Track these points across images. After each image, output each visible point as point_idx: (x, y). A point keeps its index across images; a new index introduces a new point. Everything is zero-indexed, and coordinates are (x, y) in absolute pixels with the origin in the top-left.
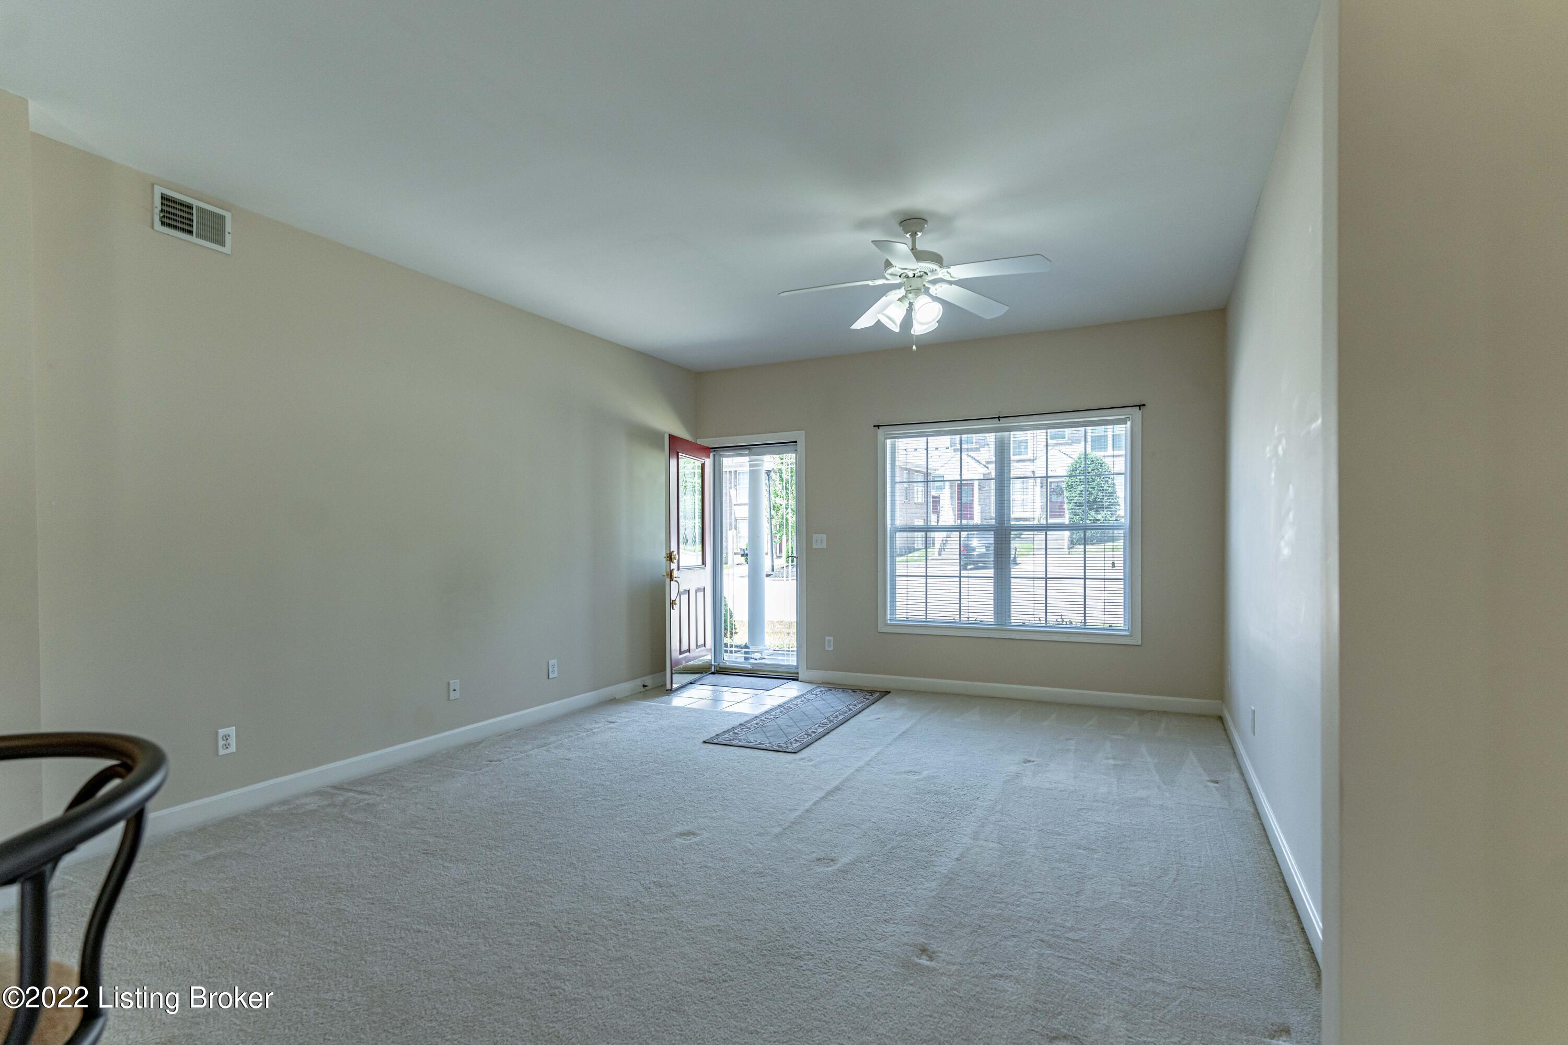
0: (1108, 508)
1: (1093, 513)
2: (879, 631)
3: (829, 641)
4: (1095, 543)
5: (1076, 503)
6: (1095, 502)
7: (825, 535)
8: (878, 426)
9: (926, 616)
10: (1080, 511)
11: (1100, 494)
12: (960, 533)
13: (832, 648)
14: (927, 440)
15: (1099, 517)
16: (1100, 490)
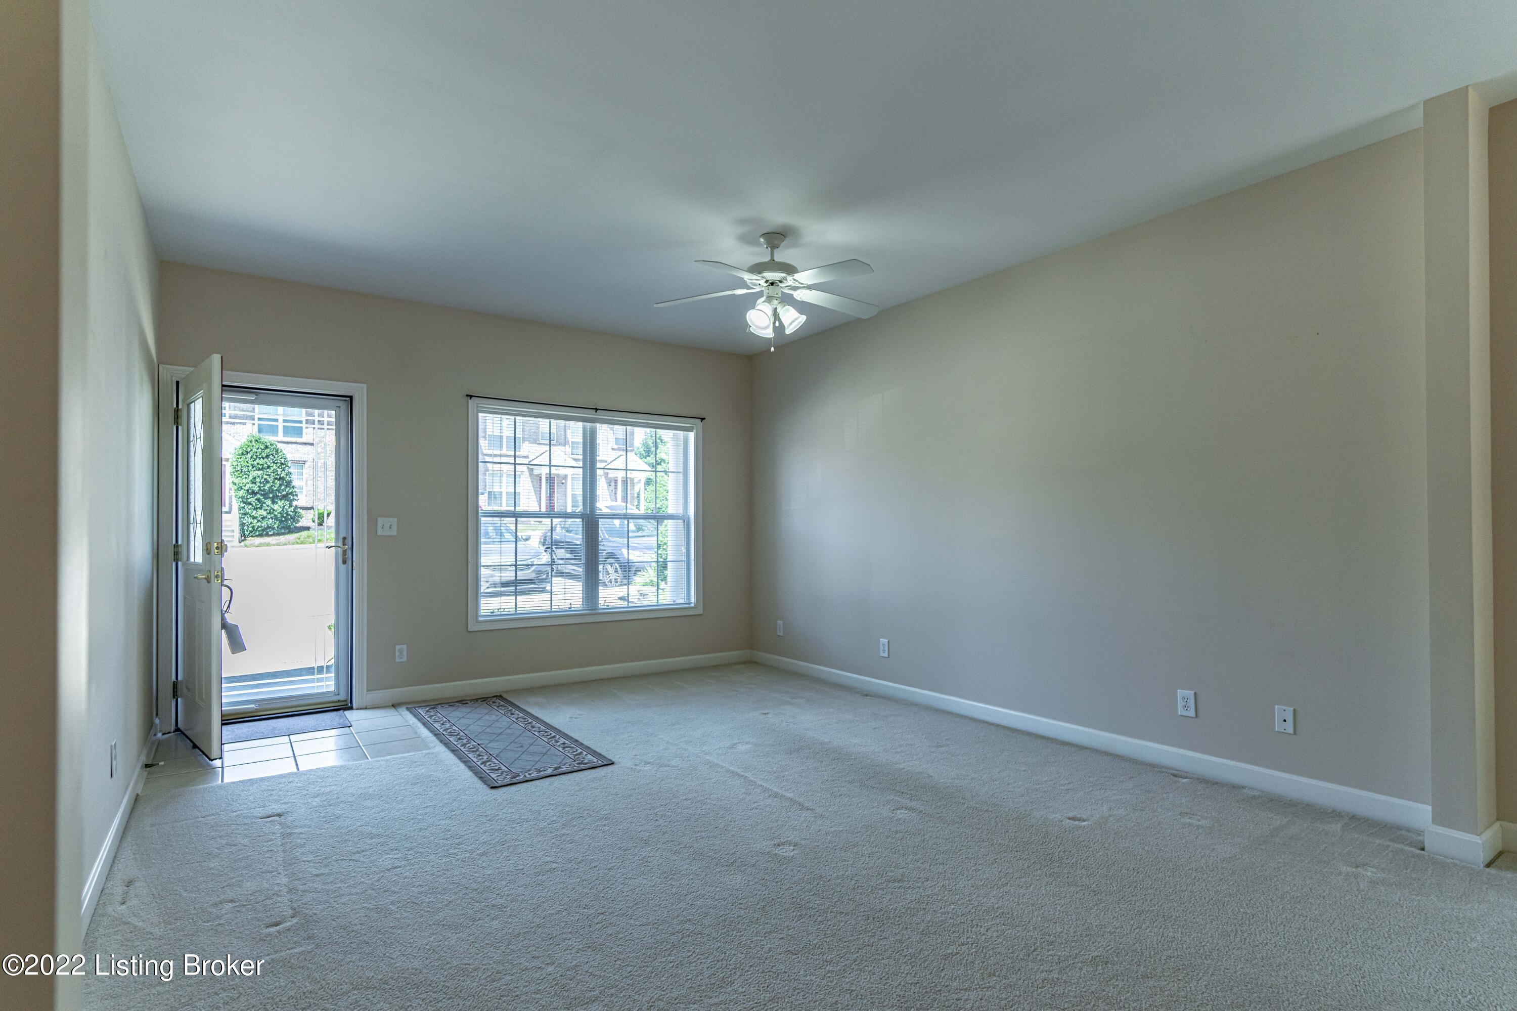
0: (285, 497)
1: (269, 502)
2: (470, 629)
3: (401, 651)
4: (271, 535)
5: (248, 490)
6: (271, 490)
7: (396, 520)
8: (471, 396)
9: (516, 608)
10: (254, 499)
11: (278, 482)
12: (552, 520)
13: (405, 659)
14: (515, 419)
15: (276, 507)
16: (276, 479)
